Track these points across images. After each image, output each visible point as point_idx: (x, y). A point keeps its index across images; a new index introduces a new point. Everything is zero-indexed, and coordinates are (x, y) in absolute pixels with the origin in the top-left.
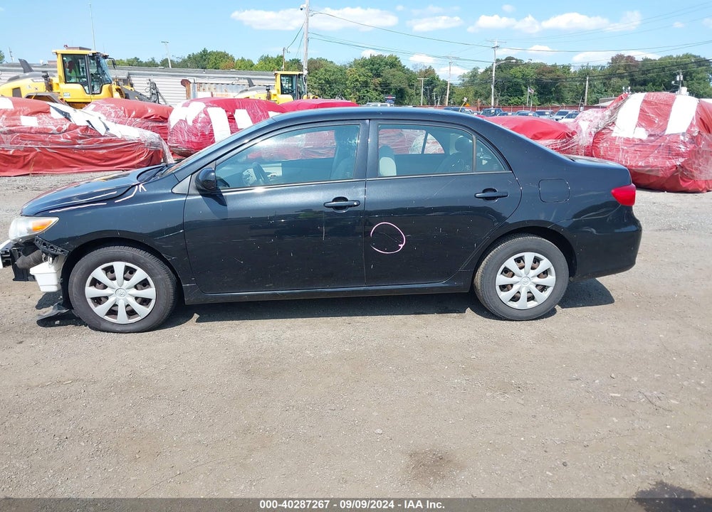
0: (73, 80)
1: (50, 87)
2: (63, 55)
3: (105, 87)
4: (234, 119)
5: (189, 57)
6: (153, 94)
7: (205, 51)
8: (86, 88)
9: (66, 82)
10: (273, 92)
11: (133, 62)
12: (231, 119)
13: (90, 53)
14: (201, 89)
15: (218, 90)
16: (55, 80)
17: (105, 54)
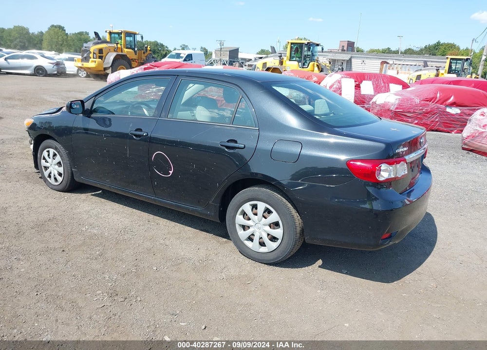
0: (294, 59)
1: (281, 63)
2: (292, 43)
3: (311, 63)
4: (360, 87)
5: (426, 47)
6: (339, 69)
7: (438, 43)
8: (300, 64)
9: (290, 60)
10: (441, 71)
11: (386, 51)
12: (358, 87)
13: (306, 42)
14: (391, 68)
15: (403, 69)
16: (285, 59)
17: (318, 43)
